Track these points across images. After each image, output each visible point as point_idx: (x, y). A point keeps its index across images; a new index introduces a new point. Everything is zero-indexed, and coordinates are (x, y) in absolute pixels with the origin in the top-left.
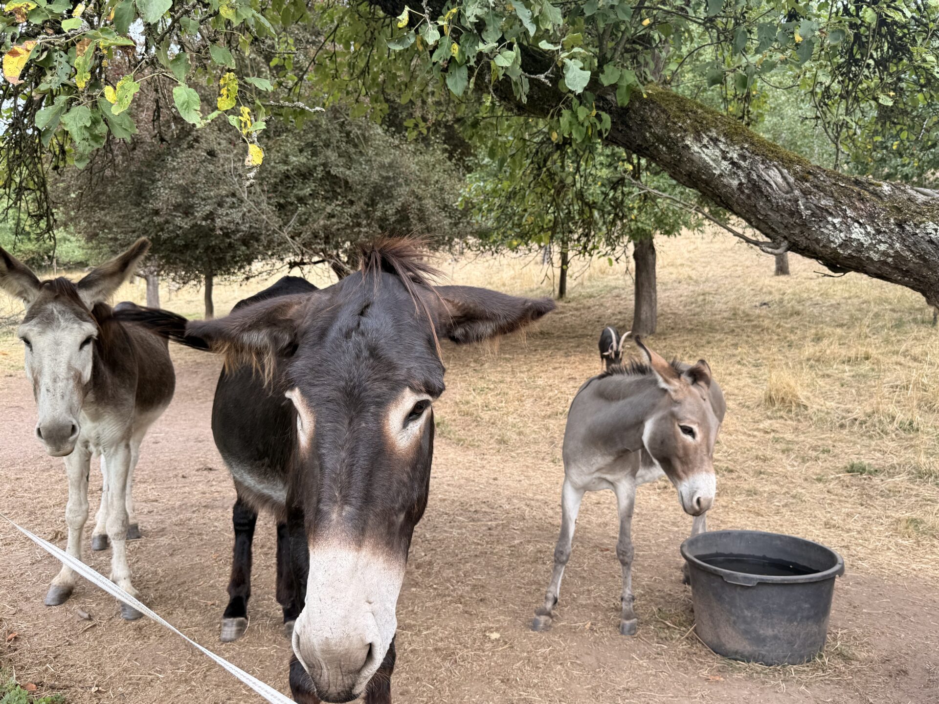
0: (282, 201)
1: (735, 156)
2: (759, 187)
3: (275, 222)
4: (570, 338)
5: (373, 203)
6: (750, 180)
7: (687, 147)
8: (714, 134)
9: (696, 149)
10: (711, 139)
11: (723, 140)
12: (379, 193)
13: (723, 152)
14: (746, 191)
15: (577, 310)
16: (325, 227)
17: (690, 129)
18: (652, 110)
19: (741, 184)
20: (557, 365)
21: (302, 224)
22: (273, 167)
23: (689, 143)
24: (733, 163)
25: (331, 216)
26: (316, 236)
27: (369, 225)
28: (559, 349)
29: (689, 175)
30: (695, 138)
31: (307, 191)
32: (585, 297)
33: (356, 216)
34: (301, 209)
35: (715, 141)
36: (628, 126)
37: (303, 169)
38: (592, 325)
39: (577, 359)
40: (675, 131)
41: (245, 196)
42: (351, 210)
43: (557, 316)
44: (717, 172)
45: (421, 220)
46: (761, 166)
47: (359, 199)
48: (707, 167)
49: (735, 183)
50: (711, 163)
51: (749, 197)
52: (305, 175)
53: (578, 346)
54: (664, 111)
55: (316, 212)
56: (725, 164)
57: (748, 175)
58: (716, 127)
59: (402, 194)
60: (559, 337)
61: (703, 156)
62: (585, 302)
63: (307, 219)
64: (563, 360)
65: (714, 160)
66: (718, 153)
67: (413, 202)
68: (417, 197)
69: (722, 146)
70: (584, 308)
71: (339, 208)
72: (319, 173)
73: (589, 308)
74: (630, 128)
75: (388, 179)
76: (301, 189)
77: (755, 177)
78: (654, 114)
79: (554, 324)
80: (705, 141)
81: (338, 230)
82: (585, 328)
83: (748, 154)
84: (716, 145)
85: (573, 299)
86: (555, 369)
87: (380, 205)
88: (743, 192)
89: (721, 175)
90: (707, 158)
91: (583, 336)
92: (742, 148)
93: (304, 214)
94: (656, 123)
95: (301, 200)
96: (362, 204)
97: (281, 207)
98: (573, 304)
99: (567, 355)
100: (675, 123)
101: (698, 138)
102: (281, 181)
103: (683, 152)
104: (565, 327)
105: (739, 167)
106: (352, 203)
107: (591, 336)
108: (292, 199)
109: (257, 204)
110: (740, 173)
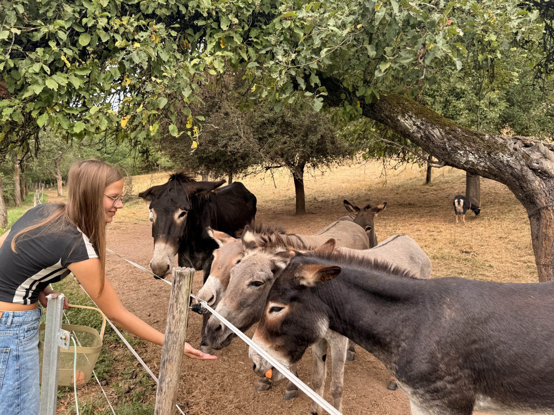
0: (261, 136)
1: (419, 124)
2: (429, 137)
3: (257, 148)
4: (427, 207)
5: (306, 135)
6: (425, 134)
7: (398, 120)
8: (410, 114)
9: (402, 121)
10: (409, 116)
11: (414, 116)
12: (310, 130)
13: (414, 122)
14: (424, 139)
15: (436, 190)
16: (282, 149)
17: (400, 112)
18: (384, 104)
19: (422, 136)
20: (412, 223)
21: (270, 147)
22: (257, 120)
23: (399, 118)
24: (418, 127)
25: (285, 143)
26: (277, 153)
27: (304, 147)
28: (417, 214)
29: (401, 132)
30: (402, 116)
31: (273, 131)
32: (443, 183)
33: (298, 142)
34: (270, 140)
35: (411, 117)
36: (374, 111)
37: (272, 120)
38: (443, 200)
39: (426, 219)
40: (394, 113)
41: (242, 135)
42: (295, 140)
43: (423, 194)
44: (411, 131)
45: (333, 143)
46: (431, 128)
47: (299, 133)
48: (407, 129)
49: (419, 136)
50: (409, 127)
51: (425, 142)
52: (272, 122)
53: (430, 212)
54: (390, 104)
55: (277, 141)
56: (415, 127)
57: (424, 132)
58: (412, 110)
59: (322, 130)
60: (420, 207)
61: (406, 124)
62: (442, 186)
63: (273, 145)
64: (418, 220)
65: (410, 126)
66: (412, 122)
67: (329, 134)
68: (331, 131)
69: (413, 119)
70: (440, 190)
71: (288, 139)
72: (280, 121)
73: (444, 189)
74: (376, 112)
75: (315, 122)
76: (271, 130)
77: (427, 133)
78: (385, 106)
79: (420, 199)
80: (406, 117)
81: (289, 150)
82: (438, 201)
83: (424, 123)
84: (411, 119)
85: (435, 184)
86: (411, 225)
87: (310, 136)
88: (423, 140)
89: (413, 132)
90: (407, 125)
91: (435, 206)
92: (422, 120)
93: (272, 142)
94: (386, 110)
95: (270, 135)
96: (300, 136)
97: (260, 139)
98: (434, 187)
99: (421, 217)
100: (394, 110)
101: (403, 116)
102: (261, 126)
103: (397, 122)
104: (425, 201)
105: (420, 128)
106: (295, 136)
107: (440, 206)
108: (266, 135)
109: (248, 139)
110: (421, 131)
